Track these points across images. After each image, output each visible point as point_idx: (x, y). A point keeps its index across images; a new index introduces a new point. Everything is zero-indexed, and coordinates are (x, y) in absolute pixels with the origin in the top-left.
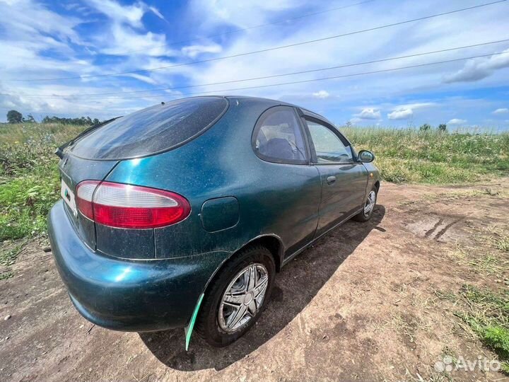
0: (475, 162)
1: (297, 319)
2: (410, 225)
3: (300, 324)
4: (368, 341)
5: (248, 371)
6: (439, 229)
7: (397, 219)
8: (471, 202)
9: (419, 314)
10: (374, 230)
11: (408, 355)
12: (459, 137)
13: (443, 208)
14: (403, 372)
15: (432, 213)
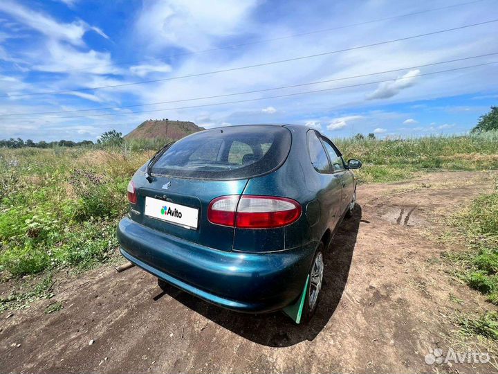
0: (407, 163)
1: (344, 295)
2: (384, 216)
3: (348, 298)
4: (400, 300)
5: (332, 336)
6: (404, 216)
7: (372, 212)
8: (417, 194)
9: (423, 276)
10: (361, 223)
11: (430, 304)
12: (389, 143)
13: (400, 201)
14: (431, 314)
15: (394, 205)
